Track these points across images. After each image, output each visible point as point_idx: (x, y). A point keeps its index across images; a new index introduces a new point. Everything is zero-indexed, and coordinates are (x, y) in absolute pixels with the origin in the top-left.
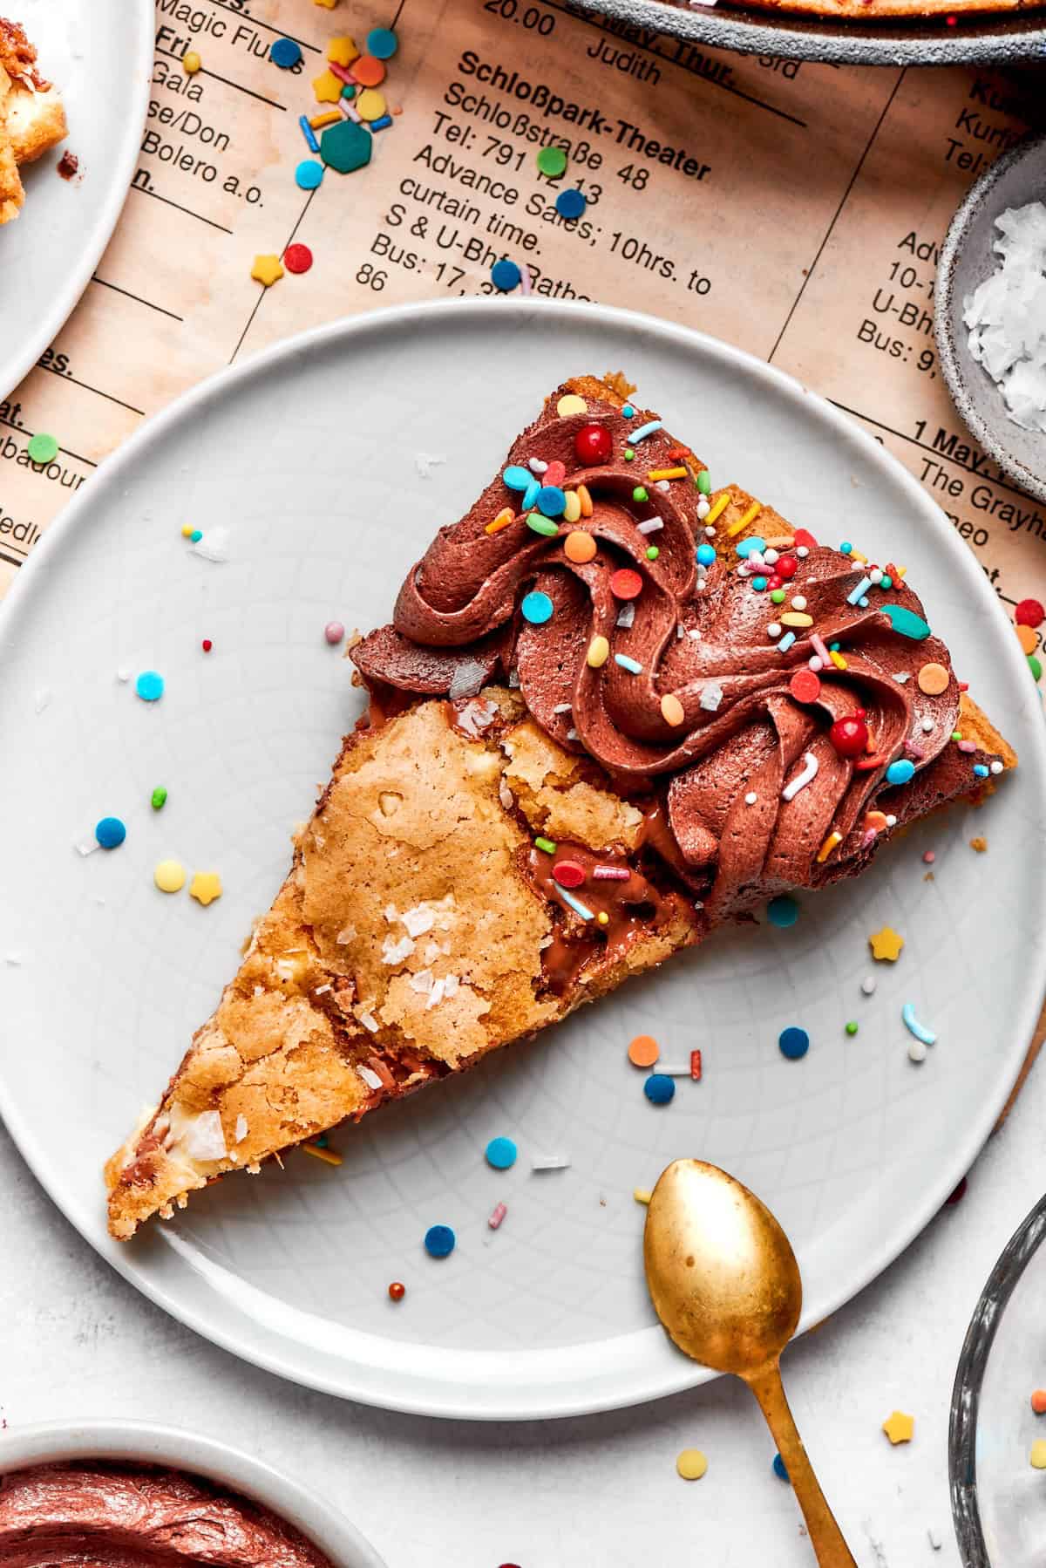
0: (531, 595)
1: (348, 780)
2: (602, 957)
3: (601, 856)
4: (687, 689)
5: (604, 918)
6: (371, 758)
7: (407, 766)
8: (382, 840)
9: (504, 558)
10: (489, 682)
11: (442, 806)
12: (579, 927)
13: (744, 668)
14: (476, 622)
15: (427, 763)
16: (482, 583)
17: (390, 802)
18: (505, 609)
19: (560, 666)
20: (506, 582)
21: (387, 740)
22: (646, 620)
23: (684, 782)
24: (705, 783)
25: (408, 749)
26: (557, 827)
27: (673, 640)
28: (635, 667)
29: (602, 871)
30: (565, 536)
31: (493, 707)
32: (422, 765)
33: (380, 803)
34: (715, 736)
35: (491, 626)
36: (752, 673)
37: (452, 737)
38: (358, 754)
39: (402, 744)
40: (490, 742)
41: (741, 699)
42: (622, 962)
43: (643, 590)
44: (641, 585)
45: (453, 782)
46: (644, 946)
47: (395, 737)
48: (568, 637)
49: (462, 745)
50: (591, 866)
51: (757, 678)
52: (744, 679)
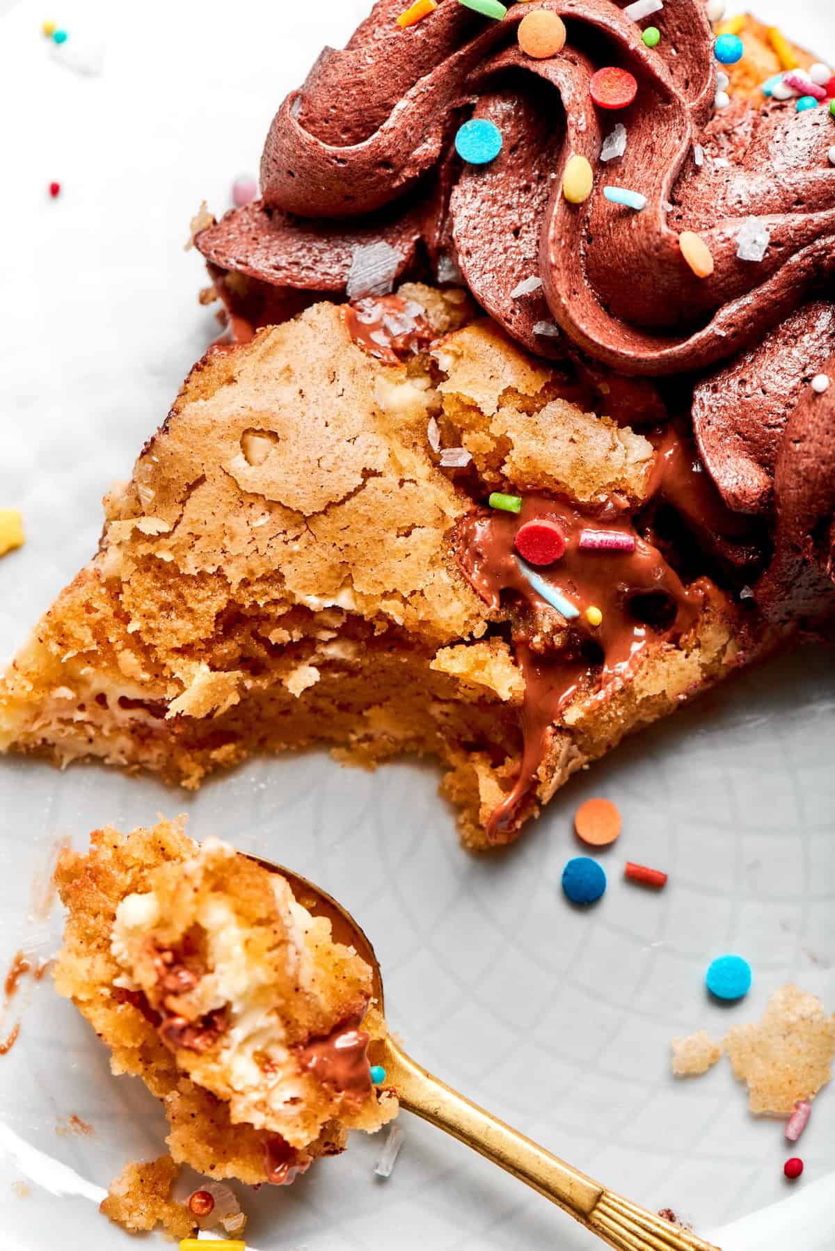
0: (469, 124)
1: (195, 410)
2: (596, 683)
3: (592, 513)
4: (715, 231)
5: (595, 615)
6: (231, 381)
7: (288, 394)
8: (246, 499)
9: (424, 67)
10: (408, 273)
11: (337, 451)
12: (557, 629)
13: (799, 202)
14: (387, 163)
15: (319, 389)
16: (392, 107)
17: (259, 445)
18: (430, 147)
19: (516, 232)
20: (430, 102)
21: (257, 355)
22: (644, 144)
23: (715, 389)
24: (748, 389)
25: (288, 369)
26: (522, 466)
27: (688, 167)
28: (635, 200)
29: (592, 536)
30: (517, 22)
31: (416, 309)
32: (311, 395)
33: (244, 447)
34: (760, 310)
35: (408, 173)
36: (812, 209)
37: (356, 356)
38: (212, 374)
39: (279, 361)
40: (414, 362)
41: (796, 251)
42: (627, 692)
43: (639, 93)
44: (635, 87)
45: (357, 417)
46: (661, 666)
47: (269, 352)
48: (527, 189)
49: (371, 367)
50: (577, 528)
51: (819, 217)
52: (798, 219)
